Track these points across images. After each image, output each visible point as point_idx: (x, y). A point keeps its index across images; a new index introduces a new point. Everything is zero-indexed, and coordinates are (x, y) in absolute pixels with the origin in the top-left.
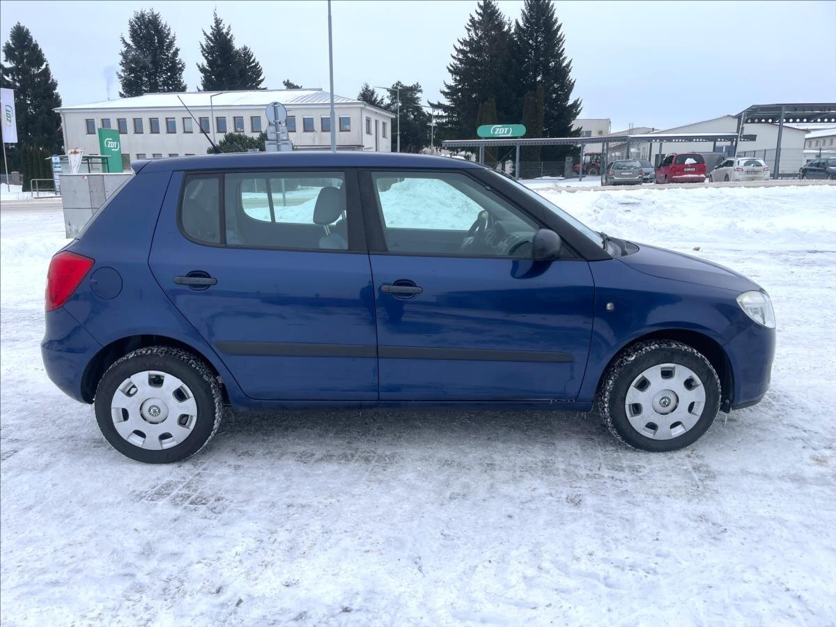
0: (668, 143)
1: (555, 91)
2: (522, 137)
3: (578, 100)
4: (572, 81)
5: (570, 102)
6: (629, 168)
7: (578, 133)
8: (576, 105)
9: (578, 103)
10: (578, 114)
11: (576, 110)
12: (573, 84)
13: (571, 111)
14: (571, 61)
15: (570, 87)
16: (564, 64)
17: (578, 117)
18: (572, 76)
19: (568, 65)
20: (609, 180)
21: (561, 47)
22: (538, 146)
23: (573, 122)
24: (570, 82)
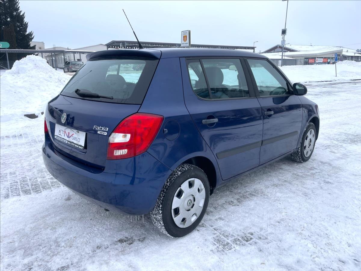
0: (83, 54)
1: (18, 27)
2: (8, 48)
3: (31, 32)
4: (27, 23)
5: (27, 33)
6: (78, 64)
7: (34, 47)
8: (30, 34)
9: (32, 33)
10: (33, 38)
11: (31, 37)
12: (27, 24)
13: (28, 37)
14: (24, 13)
15: (26, 26)
16: (21, 14)
17: (33, 40)
18: (26, 20)
19: (23, 15)
20: (70, 70)
21: (18, 5)
22: (15, 53)
23: (31, 42)
24: (25, 23)
